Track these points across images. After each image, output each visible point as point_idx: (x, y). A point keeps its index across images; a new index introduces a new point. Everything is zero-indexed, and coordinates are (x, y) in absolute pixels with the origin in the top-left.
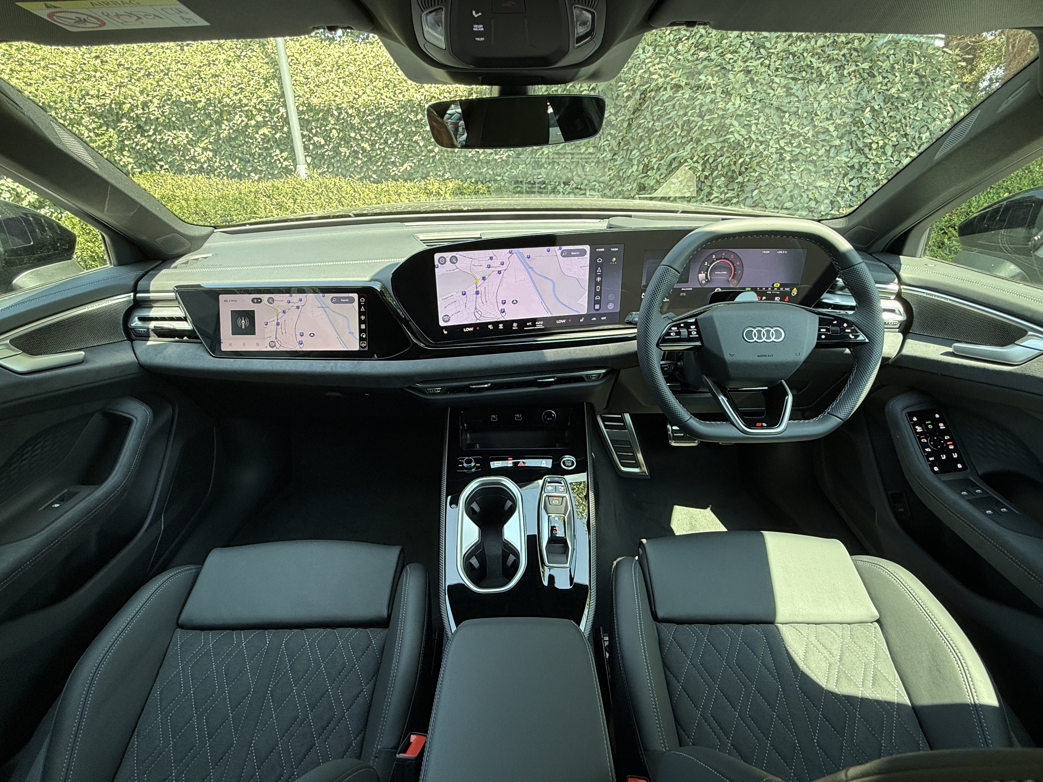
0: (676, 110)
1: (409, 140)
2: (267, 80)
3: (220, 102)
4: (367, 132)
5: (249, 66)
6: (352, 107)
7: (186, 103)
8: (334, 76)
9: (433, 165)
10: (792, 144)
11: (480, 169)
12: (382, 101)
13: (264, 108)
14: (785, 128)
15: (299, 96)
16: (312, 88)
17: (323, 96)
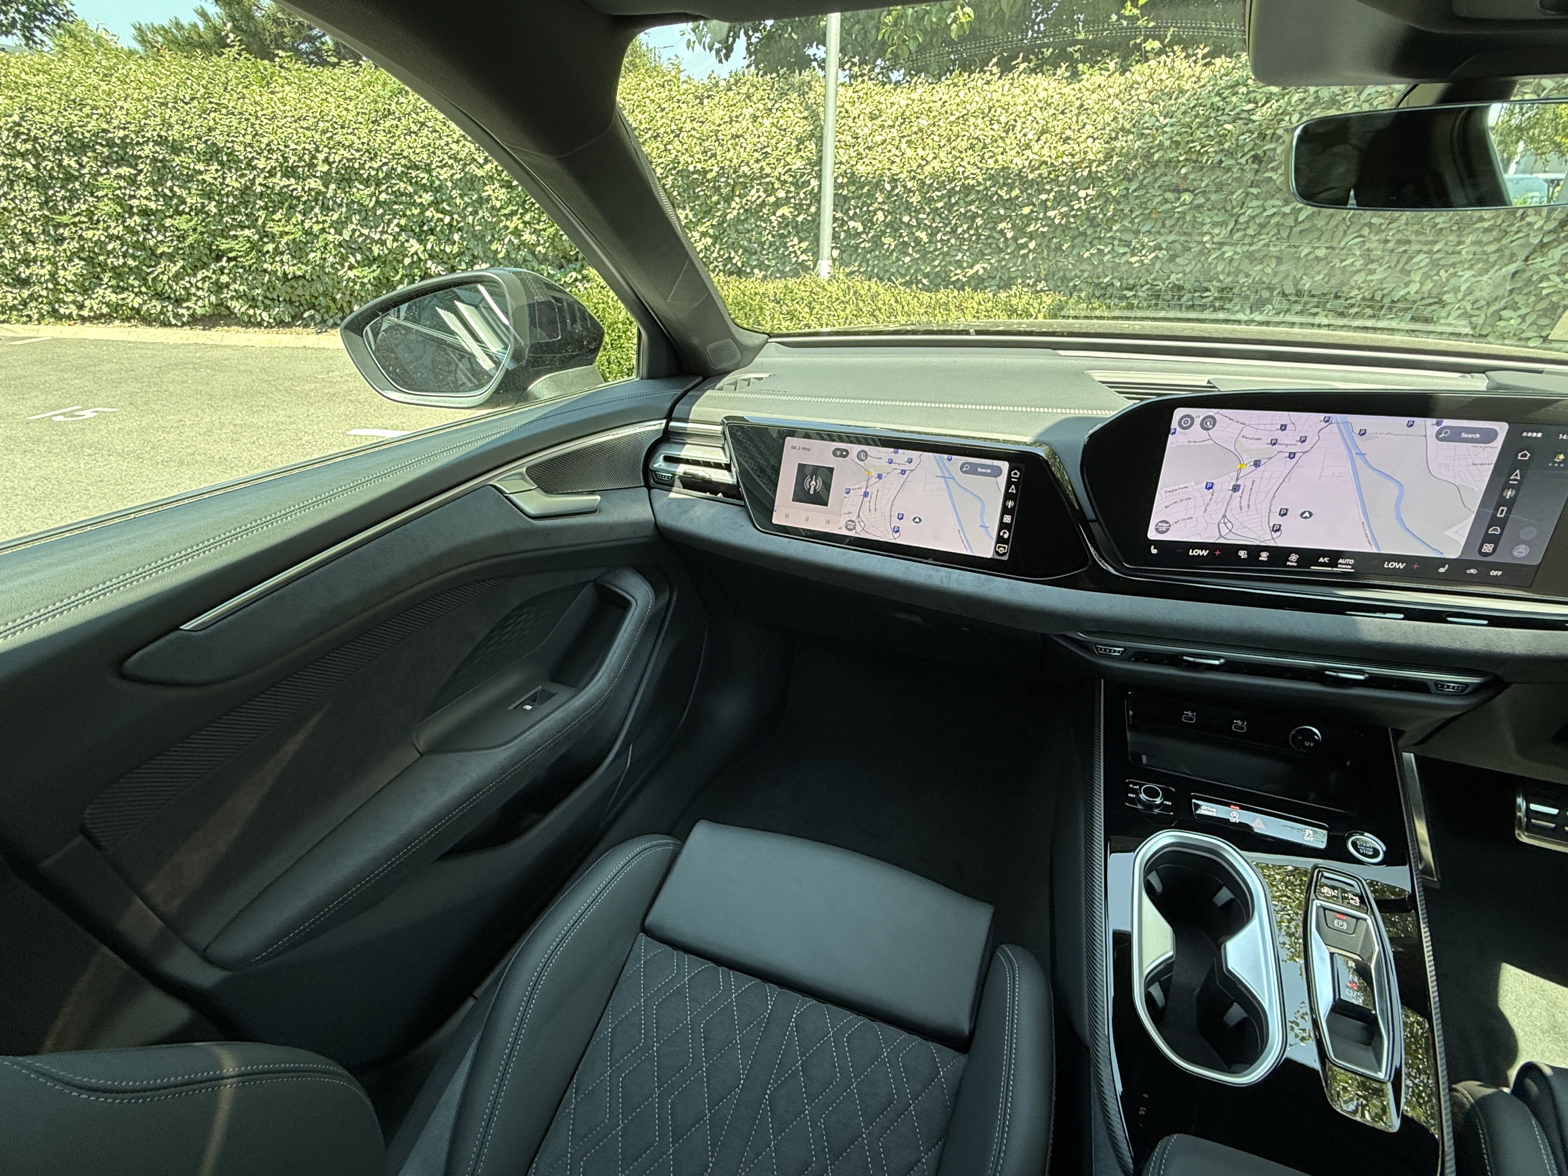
1: (990, 229)
2: (801, 141)
3: (735, 172)
4: (928, 215)
5: (781, 122)
6: (914, 178)
7: (693, 173)
8: (895, 134)
9: (1021, 268)
12: (961, 169)
13: (791, 179)
15: (841, 163)
16: (862, 151)
17: (874, 162)
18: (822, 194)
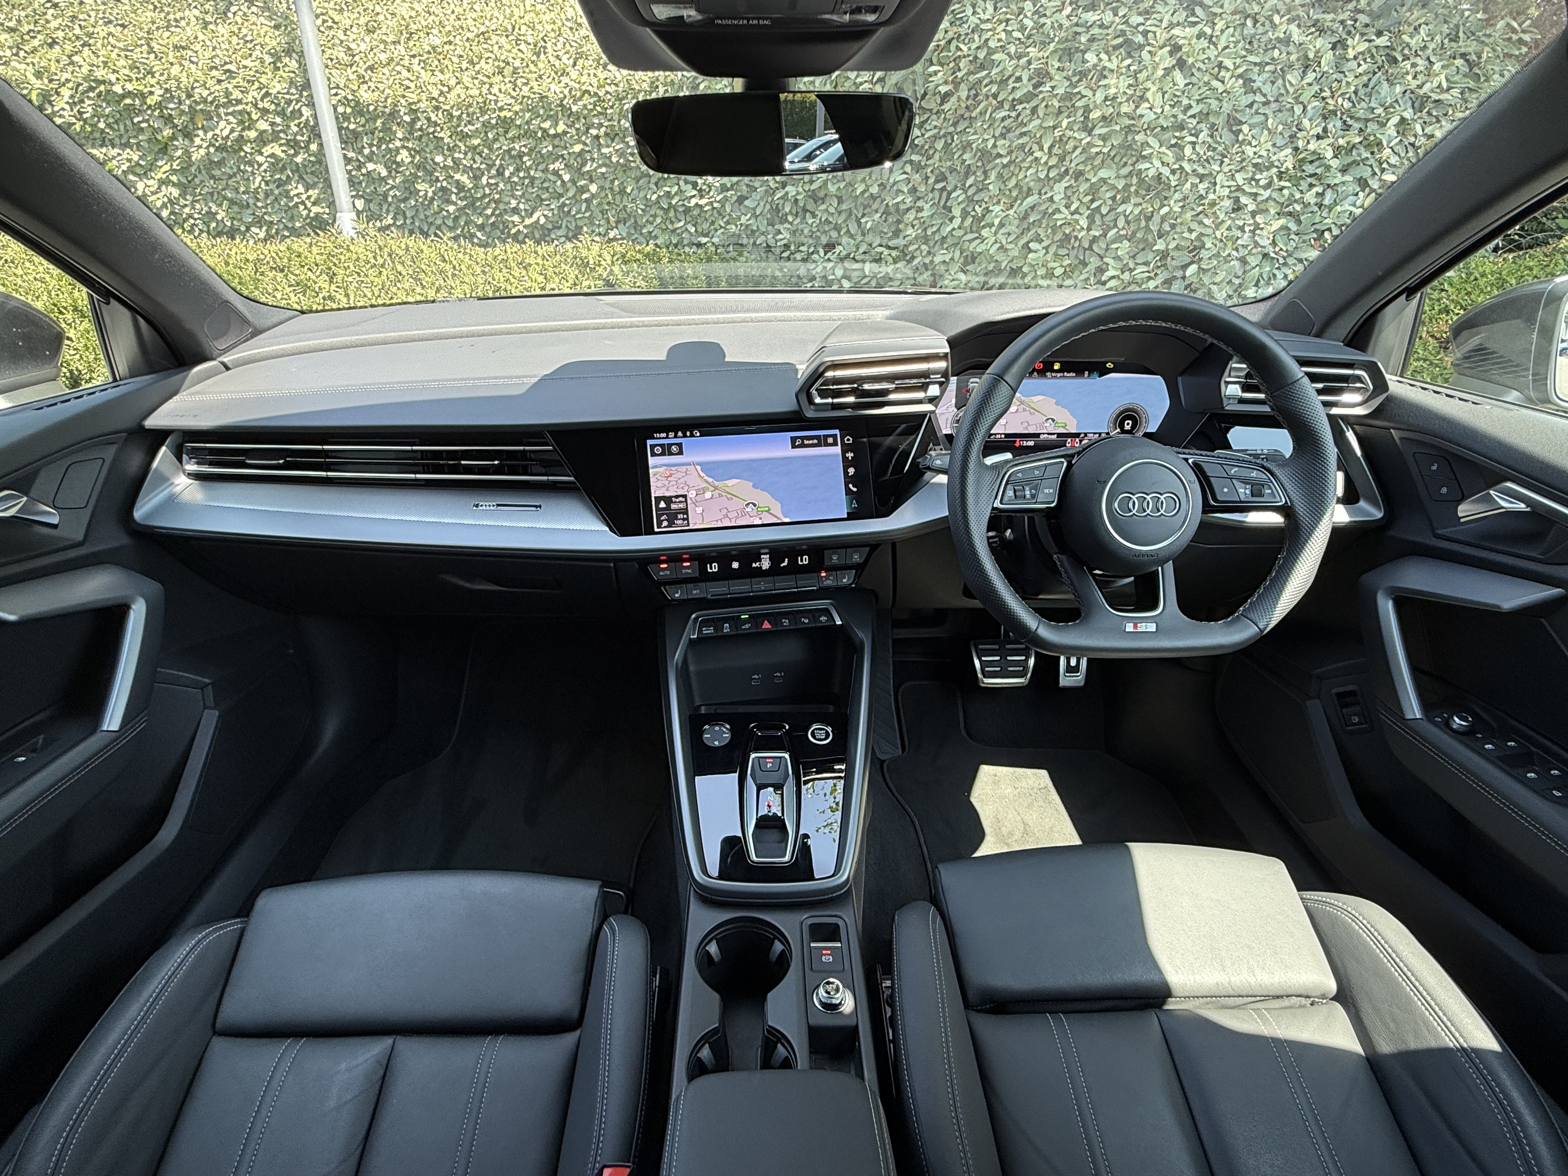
0: (1038, 117)
1: (543, 171)
2: (277, 58)
3: (188, 96)
5: (244, 31)
6: (437, 108)
7: (124, 96)
8: (403, 52)
9: (587, 214)
10: (1257, 181)
11: (672, 223)
12: (492, 98)
14: (1243, 152)
15: (338, 87)
16: (362, 72)
17: (381, 87)
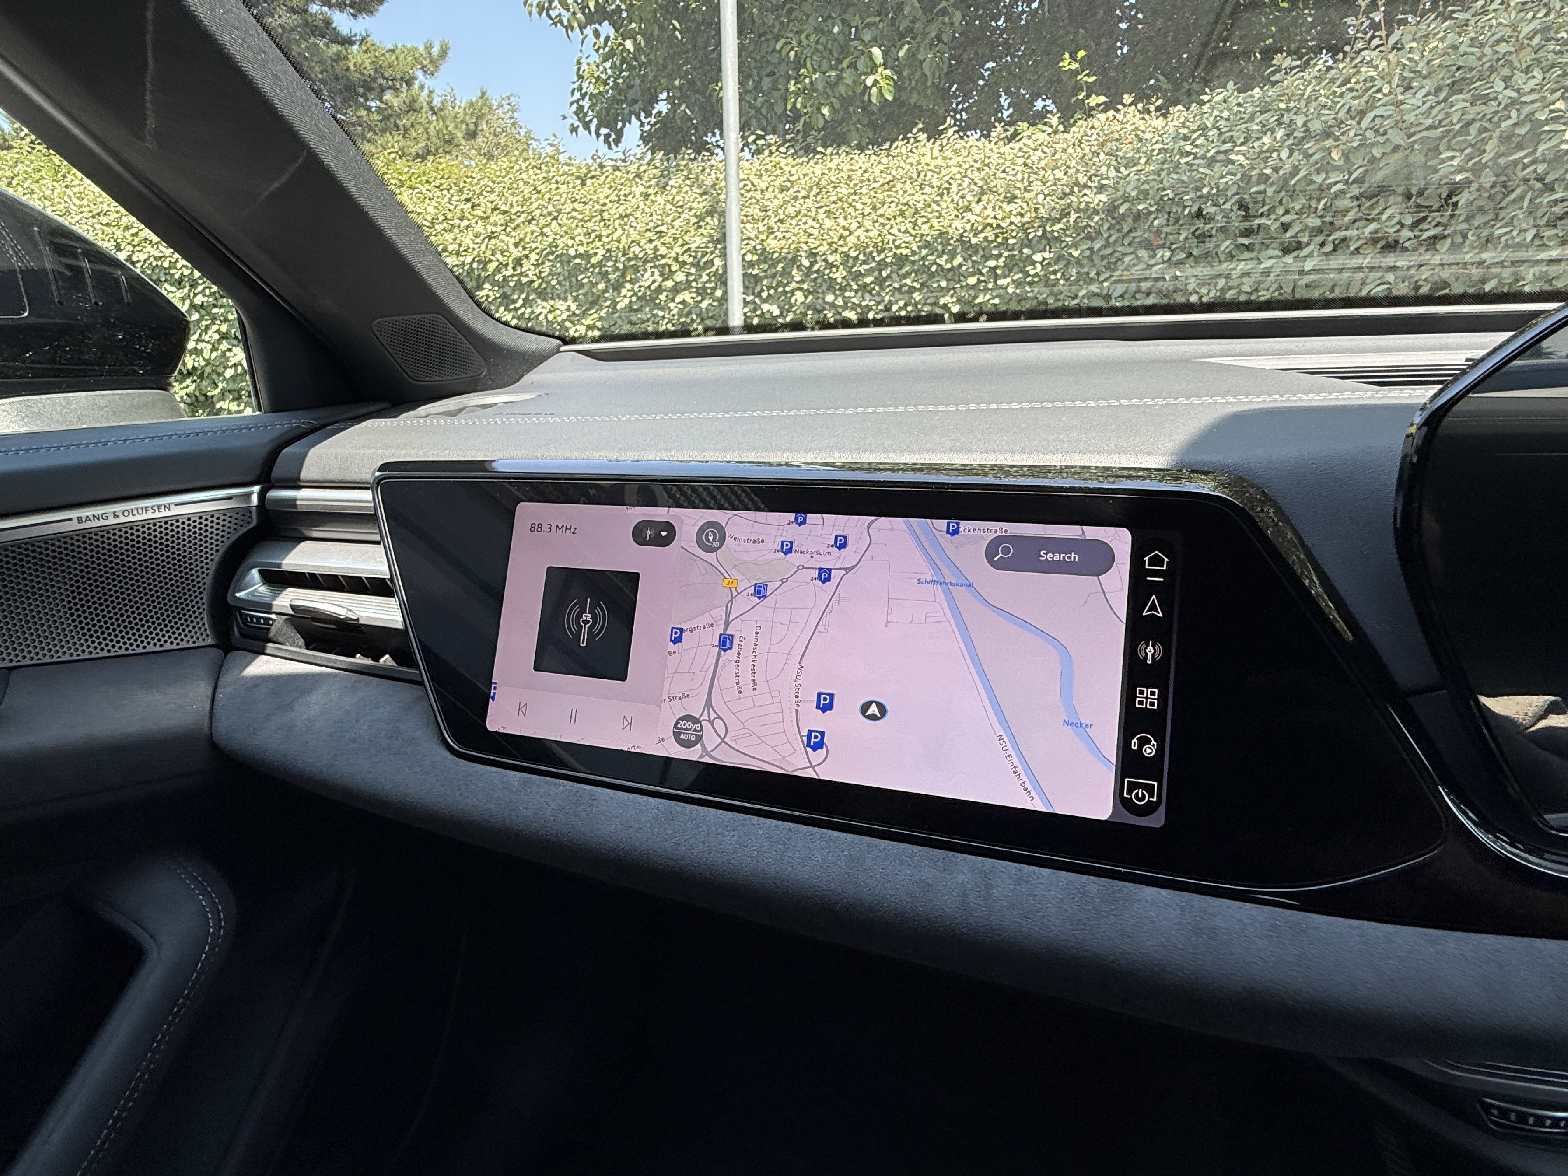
4: (856, 292)
13: (691, 259)
18: (729, 275)
